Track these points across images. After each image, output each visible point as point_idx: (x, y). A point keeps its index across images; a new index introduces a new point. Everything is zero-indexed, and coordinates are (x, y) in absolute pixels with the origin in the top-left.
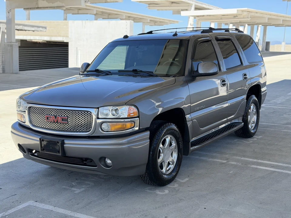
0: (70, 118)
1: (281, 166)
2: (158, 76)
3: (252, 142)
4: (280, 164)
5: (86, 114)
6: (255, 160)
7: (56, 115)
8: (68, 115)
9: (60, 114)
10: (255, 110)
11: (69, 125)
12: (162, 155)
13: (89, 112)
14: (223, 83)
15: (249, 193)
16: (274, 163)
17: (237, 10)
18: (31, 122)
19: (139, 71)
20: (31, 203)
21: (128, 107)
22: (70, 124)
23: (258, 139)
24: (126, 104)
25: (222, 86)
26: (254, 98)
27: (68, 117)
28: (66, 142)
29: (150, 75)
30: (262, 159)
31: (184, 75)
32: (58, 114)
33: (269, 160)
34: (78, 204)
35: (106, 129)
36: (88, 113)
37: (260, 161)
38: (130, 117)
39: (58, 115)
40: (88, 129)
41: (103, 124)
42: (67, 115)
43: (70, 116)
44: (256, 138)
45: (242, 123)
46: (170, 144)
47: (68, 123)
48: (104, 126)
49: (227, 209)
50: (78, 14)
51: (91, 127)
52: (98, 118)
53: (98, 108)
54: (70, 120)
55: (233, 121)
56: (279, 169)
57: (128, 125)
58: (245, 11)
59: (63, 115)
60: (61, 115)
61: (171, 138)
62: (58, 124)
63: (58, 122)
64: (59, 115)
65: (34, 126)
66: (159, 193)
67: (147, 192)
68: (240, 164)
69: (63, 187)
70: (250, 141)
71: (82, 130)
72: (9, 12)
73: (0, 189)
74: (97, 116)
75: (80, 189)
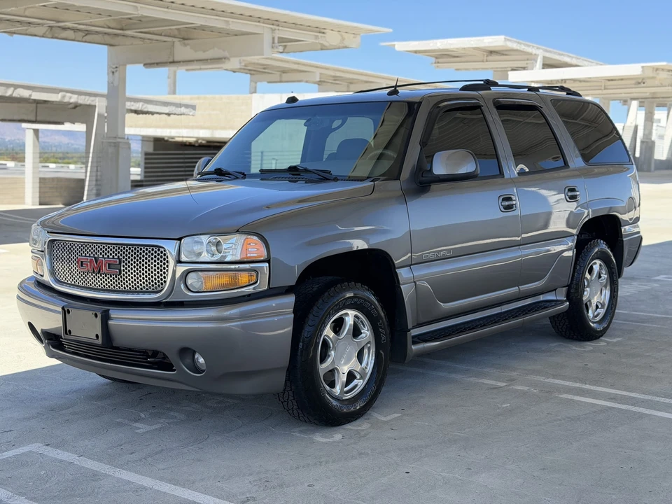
0: (124, 262)
1: (634, 398)
2: (338, 180)
3: (592, 348)
4: (633, 395)
5: (156, 252)
6: (577, 385)
7: (98, 255)
8: (121, 255)
10: (604, 276)
11: (121, 277)
12: (333, 353)
13: (161, 249)
14: (507, 203)
15: (527, 447)
16: (618, 392)
17: (643, 67)
18: (53, 272)
19: (302, 171)
20: (36, 447)
21: (244, 237)
22: (124, 275)
23: (608, 343)
24: (238, 231)
25: (503, 210)
26: (603, 246)
28: (115, 313)
29: (324, 177)
30: (595, 383)
31: (398, 178)
32: (101, 254)
33: (612, 386)
34: (132, 454)
35: (196, 286)
36: (159, 250)
38: (249, 260)
39: (101, 256)
40: (159, 286)
41: (191, 275)
42: (119, 257)
43: (124, 257)
44: (605, 341)
45: (566, 301)
46: (356, 332)
47: (120, 273)
48: (191, 280)
49: (457, 475)
50: (281, 82)
51: (165, 282)
52: (179, 262)
53: (179, 239)
54: (124, 266)
55: (542, 298)
56: (624, 404)
57: (244, 278)
58: (663, 70)
59: (111, 257)
60: (106, 256)
61: (356, 316)
62: (101, 276)
63: (102, 271)
64: (103, 255)
65: (58, 282)
66: (319, 439)
67: (294, 436)
68: (535, 391)
69: (117, 420)
70: (587, 346)
71: (148, 288)
72: (113, 73)
74: (177, 258)
75: (151, 425)
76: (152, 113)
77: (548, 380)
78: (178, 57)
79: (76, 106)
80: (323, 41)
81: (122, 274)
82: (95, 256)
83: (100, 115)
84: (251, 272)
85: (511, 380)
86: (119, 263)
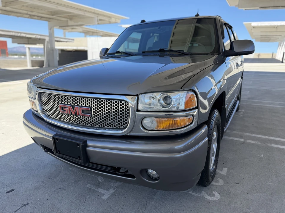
0: (94, 109)
5: (118, 104)
6: (267, 137)
7: (74, 104)
8: (91, 104)
9: (80, 103)
11: (92, 118)
13: (123, 102)
18: (43, 111)
19: (167, 51)
21: (185, 92)
24: (181, 89)
27: (91, 108)
28: (89, 143)
29: (184, 54)
31: (220, 53)
32: (76, 103)
35: (149, 126)
36: (121, 102)
37: (271, 138)
38: (187, 109)
39: (76, 105)
40: (122, 126)
41: (145, 119)
42: (89, 105)
44: (242, 112)
48: (146, 122)
51: (127, 123)
52: (138, 110)
53: (137, 95)
54: (94, 112)
59: (84, 105)
60: (80, 105)
62: (77, 117)
63: (77, 114)
64: (78, 104)
66: (208, 198)
67: (192, 195)
68: (259, 143)
69: (87, 186)
70: (239, 115)
71: (113, 126)
72: (50, 29)
73: (13, 190)
74: (136, 108)
75: (108, 190)
76: (62, 41)
77: (253, 135)
78: (69, 24)
79: (40, 39)
80: (110, 20)
81: (93, 117)
82: (72, 104)
83: (47, 42)
84: (190, 117)
85: (241, 137)
86: (90, 110)
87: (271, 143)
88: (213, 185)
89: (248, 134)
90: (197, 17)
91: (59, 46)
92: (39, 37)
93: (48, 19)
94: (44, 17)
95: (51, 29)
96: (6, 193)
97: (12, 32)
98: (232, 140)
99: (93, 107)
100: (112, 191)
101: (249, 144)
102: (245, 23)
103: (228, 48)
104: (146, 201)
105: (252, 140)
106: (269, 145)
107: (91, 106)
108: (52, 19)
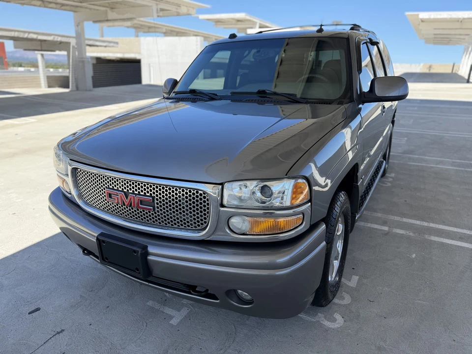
0: (157, 200)
3: (390, 184)
5: (194, 194)
6: (425, 224)
8: (154, 193)
9: (136, 190)
11: (155, 213)
13: (200, 192)
14: (384, 110)
16: (456, 230)
18: (80, 196)
19: (270, 94)
23: (392, 178)
24: (286, 175)
25: (383, 114)
28: (151, 250)
29: (293, 100)
31: (352, 100)
32: (131, 189)
35: (239, 227)
36: (197, 193)
37: (432, 225)
39: (131, 192)
40: (199, 226)
41: (233, 218)
42: (151, 194)
43: (157, 196)
44: (390, 177)
47: (154, 210)
51: (205, 223)
52: (222, 206)
54: (157, 204)
59: (143, 194)
60: (137, 193)
62: (132, 209)
63: (132, 205)
64: (133, 191)
65: (86, 203)
66: (327, 324)
67: (303, 319)
68: (411, 234)
69: (148, 303)
70: (386, 183)
71: (186, 225)
72: (78, 26)
73: (38, 309)
74: (220, 202)
75: (179, 311)
76: (97, 46)
77: (405, 220)
78: (110, 18)
79: (61, 43)
80: (179, 11)
81: (156, 211)
82: (125, 190)
83: (73, 47)
84: (298, 216)
85: (385, 223)
86: (151, 201)
87: (430, 234)
88: (335, 304)
89: (397, 218)
90: (319, 34)
91: (92, 53)
92: (59, 39)
93: (73, 9)
94: (67, 5)
95: (78, 24)
96: (29, 313)
97: (15, 31)
98: (369, 228)
99: (156, 197)
100: (185, 312)
101: (396, 235)
102: (407, 13)
103: (366, 88)
104: (235, 328)
105: (402, 229)
106: (426, 237)
107: (153, 195)
108: (81, 7)
